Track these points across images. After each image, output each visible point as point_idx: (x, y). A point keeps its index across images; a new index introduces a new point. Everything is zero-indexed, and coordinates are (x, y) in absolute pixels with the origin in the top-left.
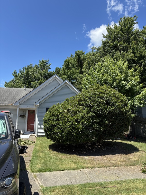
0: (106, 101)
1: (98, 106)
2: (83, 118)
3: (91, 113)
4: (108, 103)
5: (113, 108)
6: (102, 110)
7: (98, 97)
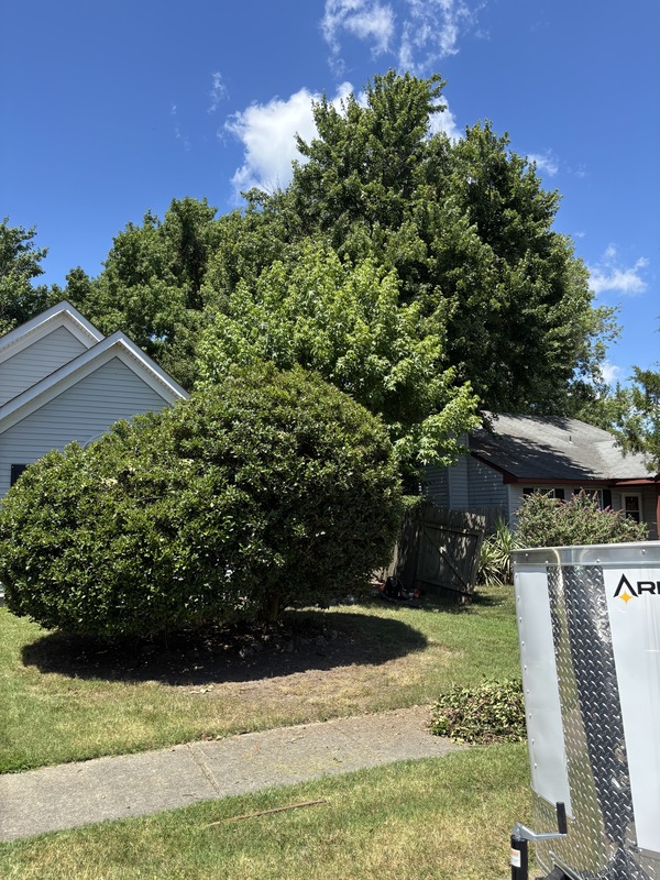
0: (300, 437)
1: (266, 459)
2: (192, 512)
3: (232, 493)
4: (308, 446)
5: (330, 467)
6: (281, 476)
7: (266, 420)
